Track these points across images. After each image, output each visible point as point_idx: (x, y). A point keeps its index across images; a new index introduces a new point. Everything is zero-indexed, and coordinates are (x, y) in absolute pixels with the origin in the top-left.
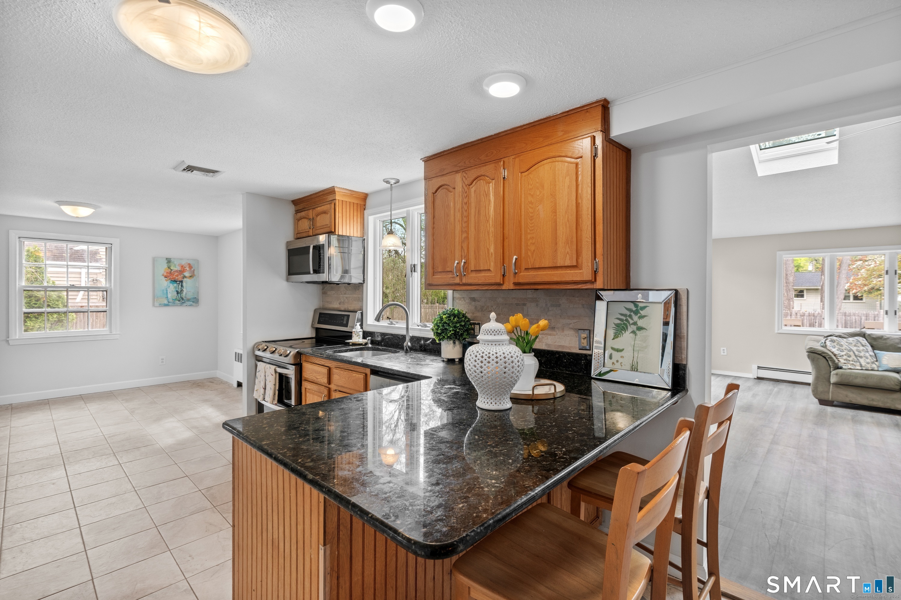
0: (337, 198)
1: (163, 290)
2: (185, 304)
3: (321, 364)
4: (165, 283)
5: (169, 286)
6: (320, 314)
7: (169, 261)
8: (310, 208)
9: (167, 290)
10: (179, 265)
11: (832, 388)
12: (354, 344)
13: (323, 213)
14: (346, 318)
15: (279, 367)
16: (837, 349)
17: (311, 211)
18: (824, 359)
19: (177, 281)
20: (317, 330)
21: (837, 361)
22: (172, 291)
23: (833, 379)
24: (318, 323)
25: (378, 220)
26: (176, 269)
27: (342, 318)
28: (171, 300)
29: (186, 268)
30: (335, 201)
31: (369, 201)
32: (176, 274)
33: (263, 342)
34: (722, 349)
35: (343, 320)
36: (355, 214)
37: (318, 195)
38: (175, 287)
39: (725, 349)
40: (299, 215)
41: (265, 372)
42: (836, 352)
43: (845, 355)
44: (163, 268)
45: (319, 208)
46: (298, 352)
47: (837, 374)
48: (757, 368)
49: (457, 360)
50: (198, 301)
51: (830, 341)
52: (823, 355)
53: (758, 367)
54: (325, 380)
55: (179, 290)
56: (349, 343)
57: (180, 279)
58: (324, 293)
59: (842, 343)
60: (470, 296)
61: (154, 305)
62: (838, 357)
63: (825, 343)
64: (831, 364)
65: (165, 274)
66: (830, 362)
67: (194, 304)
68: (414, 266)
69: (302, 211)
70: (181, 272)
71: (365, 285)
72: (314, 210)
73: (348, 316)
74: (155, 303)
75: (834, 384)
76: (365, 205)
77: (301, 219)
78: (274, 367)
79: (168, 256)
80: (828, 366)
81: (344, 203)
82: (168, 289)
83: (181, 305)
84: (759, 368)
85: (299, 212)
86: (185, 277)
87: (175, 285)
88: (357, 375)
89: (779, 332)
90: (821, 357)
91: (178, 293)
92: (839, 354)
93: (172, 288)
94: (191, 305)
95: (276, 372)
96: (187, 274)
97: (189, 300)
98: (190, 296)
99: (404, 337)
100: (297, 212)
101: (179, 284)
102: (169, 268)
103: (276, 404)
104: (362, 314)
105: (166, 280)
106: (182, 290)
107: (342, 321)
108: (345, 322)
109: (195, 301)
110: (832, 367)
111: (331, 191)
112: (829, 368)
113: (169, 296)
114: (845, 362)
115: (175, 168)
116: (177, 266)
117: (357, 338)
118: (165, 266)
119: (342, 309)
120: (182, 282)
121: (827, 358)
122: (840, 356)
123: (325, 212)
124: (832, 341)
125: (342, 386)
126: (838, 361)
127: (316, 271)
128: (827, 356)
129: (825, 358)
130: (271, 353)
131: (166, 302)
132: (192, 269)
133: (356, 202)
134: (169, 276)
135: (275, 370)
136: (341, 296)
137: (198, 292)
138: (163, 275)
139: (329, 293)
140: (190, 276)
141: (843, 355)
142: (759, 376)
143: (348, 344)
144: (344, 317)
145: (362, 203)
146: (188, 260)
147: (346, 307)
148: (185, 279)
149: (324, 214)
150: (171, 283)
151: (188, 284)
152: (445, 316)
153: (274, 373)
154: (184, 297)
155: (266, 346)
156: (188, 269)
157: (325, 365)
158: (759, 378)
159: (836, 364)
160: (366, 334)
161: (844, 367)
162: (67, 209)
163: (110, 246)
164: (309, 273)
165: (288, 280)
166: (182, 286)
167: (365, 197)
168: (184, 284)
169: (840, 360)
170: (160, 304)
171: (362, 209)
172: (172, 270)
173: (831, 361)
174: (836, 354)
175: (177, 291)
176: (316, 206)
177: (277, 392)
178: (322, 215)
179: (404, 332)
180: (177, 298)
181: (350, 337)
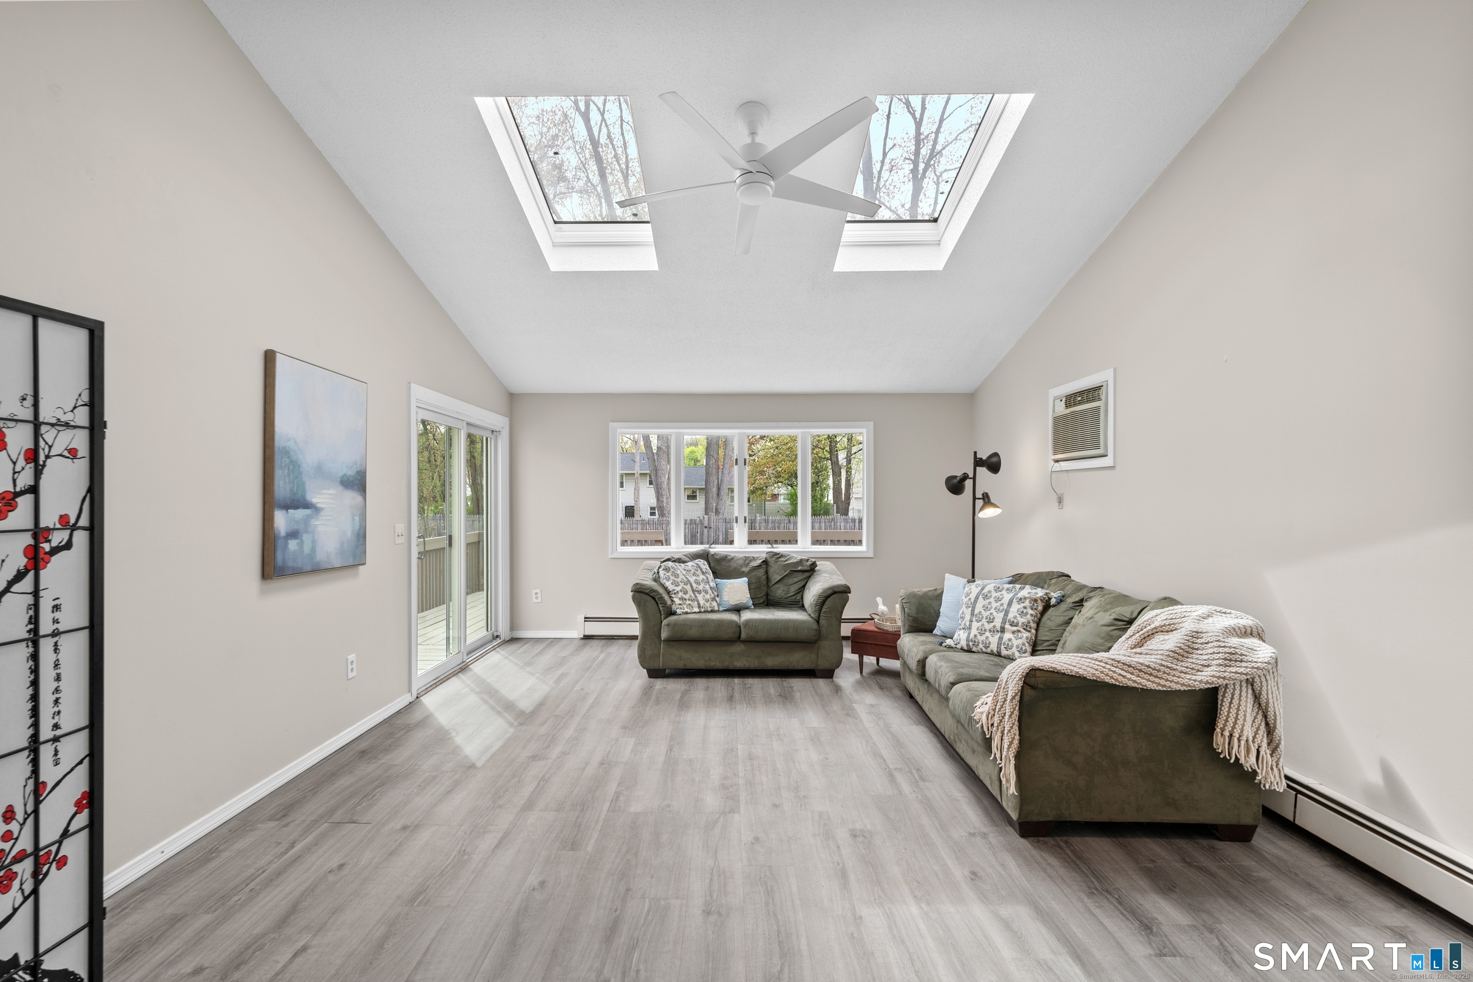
11: (664, 648)
16: (671, 581)
18: (653, 601)
21: (669, 602)
23: (664, 635)
34: (534, 591)
39: (538, 591)
42: (671, 587)
43: (681, 591)
47: (668, 625)
48: (583, 620)
51: (664, 570)
52: (651, 595)
53: (585, 618)
59: (679, 572)
62: (673, 596)
63: (658, 572)
64: (661, 609)
66: (660, 605)
75: (664, 641)
80: (658, 612)
84: (587, 619)
89: (614, 556)
90: (650, 598)
92: (674, 590)
110: (662, 613)
112: (659, 615)
114: (681, 602)
121: (657, 599)
122: (675, 593)
124: (667, 569)
126: (672, 601)
128: (656, 595)
129: (654, 599)
141: (678, 592)
142: (587, 634)
158: (587, 637)
159: (667, 608)
161: (679, 611)
169: (675, 599)
173: (661, 603)
174: (671, 590)
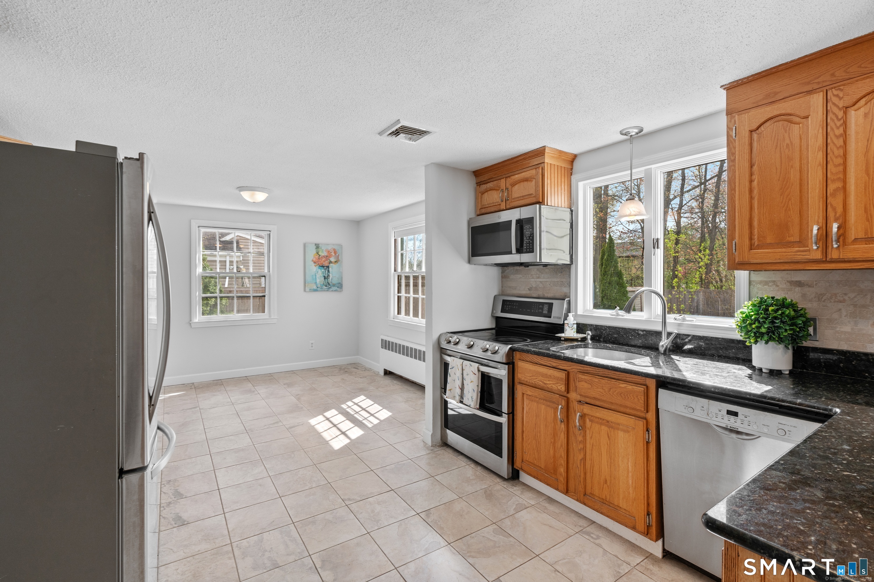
0: (546, 161)
1: (313, 276)
2: (331, 290)
3: (549, 365)
4: (313, 269)
5: (318, 272)
6: (504, 302)
7: (317, 246)
8: (502, 177)
9: (316, 276)
10: (326, 250)
12: (567, 340)
13: (523, 181)
14: (546, 308)
15: (482, 364)
17: (503, 181)
19: (324, 267)
20: (498, 319)
22: (320, 276)
24: (501, 312)
25: (588, 187)
26: (323, 254)
27: (541, 306)
28: (319, 286)
29: (331, 254)
30: (542, 164)
31: (577, 165)
32: (324, 259)
33: (449, 333)
35: (542, 309)
36: (563, 180)
37: (515, 160)
38: (323, 273)
40: (484, 187)
41: (463, 370)
44: (311, 253)
45: (516, 176)
46: (510, 348)
49: (787, 372)
50: (342, 286)
54: (562, 388)
55: (326, 275)
56: (560, 337)
57: (327, 265)
58: (504, 277)
60: (789, 279)
61: (305, 291)
65: (314, 260)
67: (338, 289)
68: (658, 240)
69: (489, 182)
70: (327, 257)
71: (573, 267)
72: (508, 179)
73: (551, 305)
74: (306, 288)
76: (572, 169)
77: (487, 191)
78: (477, 365)
79: (317, 242)
81: (552, 166)
82: (317, 274)
83: (327, 291)
85: (484, 184)
86: (331, 262)
87: (323, 270)
88: (630, 387)
91: (325, 278)
93: (320, 273)
94: (336, 291)
95: (479, 370)
96: (333, 259)
97: (334, 285)
98: (335, 281)
99: (658, 334)
100: (479, 184)
101: (326, 269)
102: (317, 253)
103: (478, 409)
104: (569, 303)
105: (315, 266)
106: (328, 276)
107: (540, 311)
108: (545, 312)
109: (340, 286)
111: (540, 152)
113: (318, 281)
115: (381, 134)
116: (324, 252)
117: (570, 332)
118: (314, 251)
119: (535, 296)
120: (328, 267)
123: (526, 180)
125: (595, 398)
127: (519, 251)
130: (468, 348)
131: (315, 287)
132: (337, 255)
133: (563, 166)
134: (317, 262)
135: (478, 368)
136: (533, 280)
137: (342, 278)
138: (313, 261)
139: (512, 277)
140: (336, 262)
143: (559, 339)
144: (543, 306)
145: (570, 167)
146: (333, 245)
147: (541, 293)
148: (331, 264)
149: (526, 183)
150: (319, 268)
151: (333, 268)
152: (773, 308)
153: (476, 372)
154: (330, 282)
155: (458, 338)
156: (333, 254)
157: (558, 367)
160: (581, 328)
162: (246, 195)
163: (269, 233)
164: (510, 253)
165: (469, 262)
166: (328, 271)
167: (573, 159)
168: (330, 269)
170: (310, 289)
171: (569, 174)
172: (320, 255)
175: (324, 276)
176: (510, 174)
177: (479, 394)
178: (522, 183)
179: (658, 328)
180: (325, 283)
181: (562, 331)
